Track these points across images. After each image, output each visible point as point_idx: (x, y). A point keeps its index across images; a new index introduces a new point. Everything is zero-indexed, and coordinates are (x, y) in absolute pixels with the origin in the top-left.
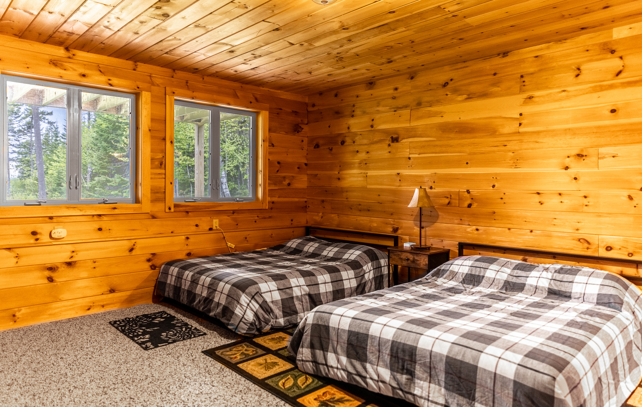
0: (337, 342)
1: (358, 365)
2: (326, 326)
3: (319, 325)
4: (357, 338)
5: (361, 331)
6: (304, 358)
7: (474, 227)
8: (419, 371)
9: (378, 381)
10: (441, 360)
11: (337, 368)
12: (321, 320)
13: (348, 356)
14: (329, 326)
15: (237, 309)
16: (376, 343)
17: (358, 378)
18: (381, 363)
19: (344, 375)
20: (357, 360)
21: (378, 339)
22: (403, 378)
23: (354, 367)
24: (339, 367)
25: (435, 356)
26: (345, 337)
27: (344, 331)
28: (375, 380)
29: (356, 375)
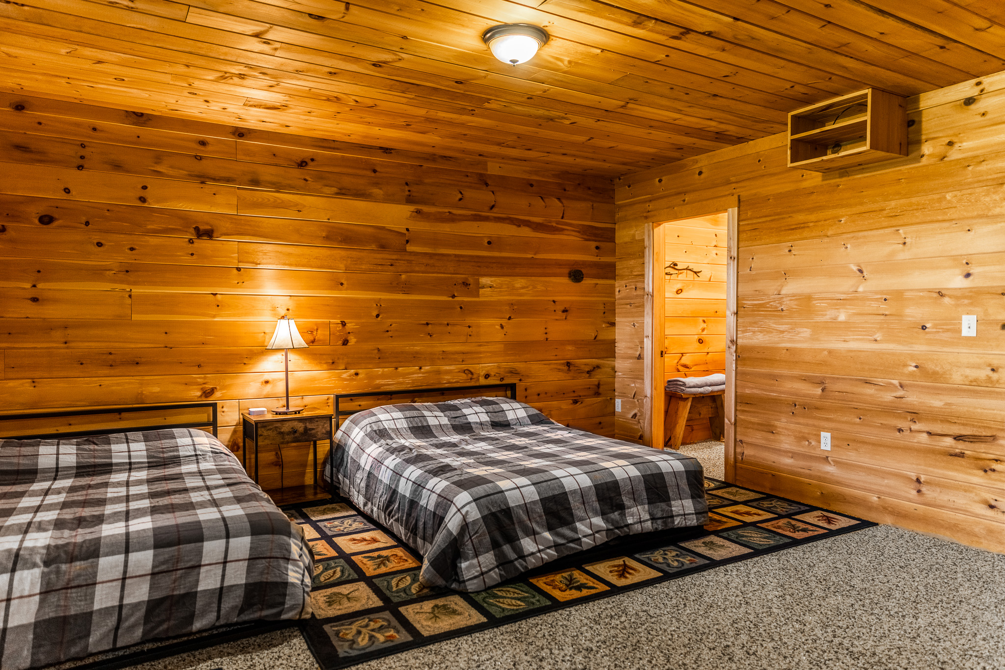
0: (530, 520)
1: (566, 531)
2: (503, 510)
3: (493, 514)
4: (555, 501)
5: (556, 493)
6: (484, 570)
7: (353, 371)
8: (626, 500)
9: (594, 534)
10: (640, 480)
11: (539, 551)
12: (493, 506)
13: (550, 529)
14: (509, 508)
15: (290, 573)
16: (578, 497)
17: (572, 545)
18: (590, 514)
19: (551, 552)
20: (562, 527)
21: (579, 491)
22: (615, 515)
23: (563, 536)
24: (541, 547)
25: (635, 480)
26: (539, 509)
27: (534, 502)
28: (590, 535)
29: (568, 543)
